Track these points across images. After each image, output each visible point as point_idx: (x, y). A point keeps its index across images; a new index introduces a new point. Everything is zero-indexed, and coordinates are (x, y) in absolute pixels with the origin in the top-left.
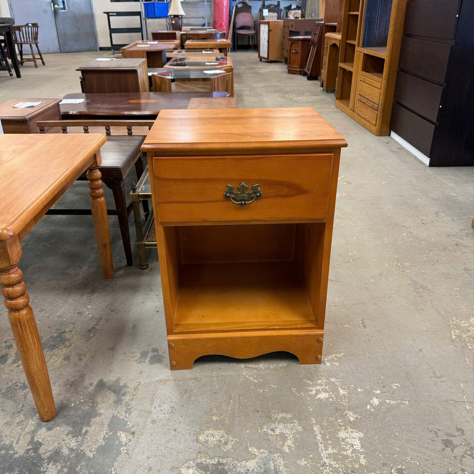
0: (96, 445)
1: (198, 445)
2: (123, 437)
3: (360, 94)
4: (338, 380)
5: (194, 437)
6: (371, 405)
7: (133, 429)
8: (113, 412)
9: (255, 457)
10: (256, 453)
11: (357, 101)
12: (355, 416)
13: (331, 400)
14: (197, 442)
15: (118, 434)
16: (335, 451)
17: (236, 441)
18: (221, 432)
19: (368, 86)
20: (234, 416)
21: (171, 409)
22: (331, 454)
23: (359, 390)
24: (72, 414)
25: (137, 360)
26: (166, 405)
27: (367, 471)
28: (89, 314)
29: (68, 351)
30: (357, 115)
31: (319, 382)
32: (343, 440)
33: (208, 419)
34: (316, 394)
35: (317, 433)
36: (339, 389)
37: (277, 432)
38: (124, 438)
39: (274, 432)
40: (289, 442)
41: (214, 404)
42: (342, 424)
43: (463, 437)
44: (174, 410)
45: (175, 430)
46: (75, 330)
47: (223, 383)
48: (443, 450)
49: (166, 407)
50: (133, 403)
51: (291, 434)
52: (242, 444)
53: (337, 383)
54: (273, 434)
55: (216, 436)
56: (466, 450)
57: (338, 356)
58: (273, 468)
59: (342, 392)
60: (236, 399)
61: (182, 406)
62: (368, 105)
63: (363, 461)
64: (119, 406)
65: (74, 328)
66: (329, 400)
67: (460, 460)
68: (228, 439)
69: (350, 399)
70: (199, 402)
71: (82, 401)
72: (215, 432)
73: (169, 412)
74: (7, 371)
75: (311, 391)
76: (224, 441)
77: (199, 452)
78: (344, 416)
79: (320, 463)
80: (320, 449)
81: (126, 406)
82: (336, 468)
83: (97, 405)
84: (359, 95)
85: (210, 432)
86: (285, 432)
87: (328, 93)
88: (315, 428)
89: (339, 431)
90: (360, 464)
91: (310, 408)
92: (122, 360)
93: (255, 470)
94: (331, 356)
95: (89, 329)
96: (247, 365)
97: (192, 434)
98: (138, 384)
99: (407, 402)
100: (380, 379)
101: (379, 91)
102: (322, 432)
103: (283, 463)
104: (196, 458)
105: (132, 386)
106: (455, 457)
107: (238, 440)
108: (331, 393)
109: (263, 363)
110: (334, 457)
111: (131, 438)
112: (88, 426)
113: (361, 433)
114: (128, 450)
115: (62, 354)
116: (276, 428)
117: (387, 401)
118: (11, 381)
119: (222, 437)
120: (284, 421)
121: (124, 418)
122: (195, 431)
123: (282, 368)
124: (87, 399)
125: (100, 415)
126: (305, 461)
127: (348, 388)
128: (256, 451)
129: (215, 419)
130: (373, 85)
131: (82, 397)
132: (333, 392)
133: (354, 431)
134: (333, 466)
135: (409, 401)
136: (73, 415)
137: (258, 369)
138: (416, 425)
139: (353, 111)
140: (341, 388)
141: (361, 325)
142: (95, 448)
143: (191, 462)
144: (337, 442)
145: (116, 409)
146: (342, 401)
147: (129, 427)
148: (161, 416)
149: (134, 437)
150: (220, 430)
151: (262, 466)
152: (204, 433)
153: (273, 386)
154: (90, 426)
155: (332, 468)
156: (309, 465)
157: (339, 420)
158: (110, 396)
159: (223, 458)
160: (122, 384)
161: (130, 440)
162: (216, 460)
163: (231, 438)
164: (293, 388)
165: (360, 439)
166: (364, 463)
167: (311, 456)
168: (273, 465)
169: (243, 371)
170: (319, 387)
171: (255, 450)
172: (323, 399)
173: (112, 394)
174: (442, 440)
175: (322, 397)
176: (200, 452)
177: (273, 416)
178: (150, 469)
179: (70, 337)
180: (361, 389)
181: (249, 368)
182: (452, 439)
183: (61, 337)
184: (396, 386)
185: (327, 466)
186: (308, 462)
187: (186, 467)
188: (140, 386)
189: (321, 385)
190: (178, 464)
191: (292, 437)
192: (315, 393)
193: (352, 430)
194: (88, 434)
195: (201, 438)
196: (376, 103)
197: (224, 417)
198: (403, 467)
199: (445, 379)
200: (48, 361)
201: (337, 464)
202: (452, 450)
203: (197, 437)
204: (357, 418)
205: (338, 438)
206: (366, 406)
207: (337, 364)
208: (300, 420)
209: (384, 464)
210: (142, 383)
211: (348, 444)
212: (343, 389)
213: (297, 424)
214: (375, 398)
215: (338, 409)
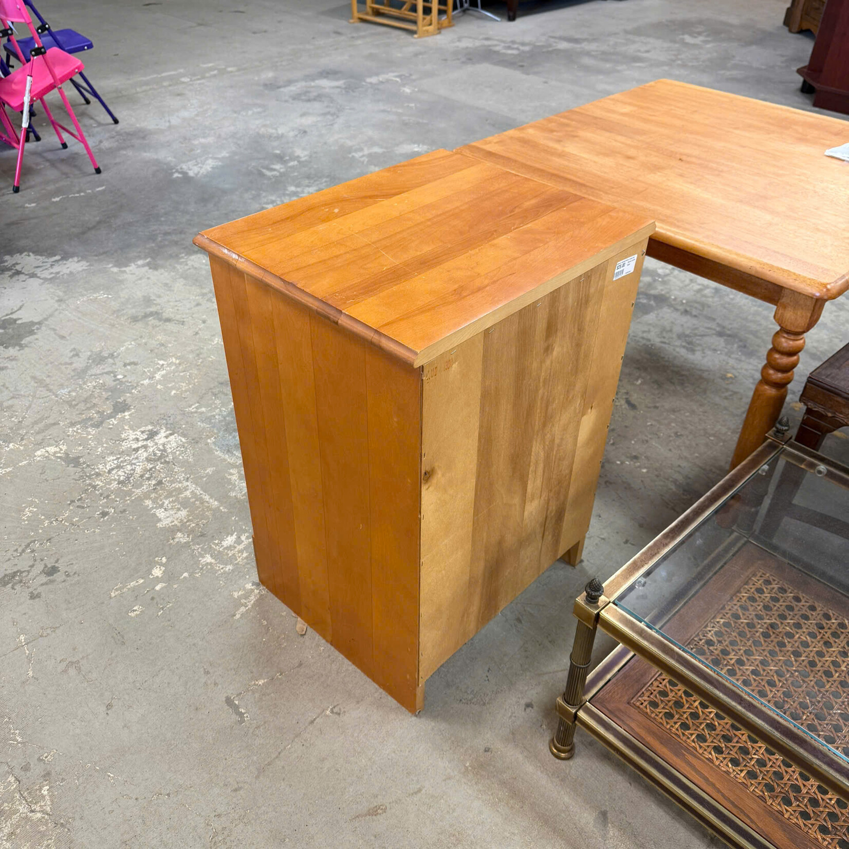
4: (222, 571)
6: (161, 564)
12: (176, 540)
13: (216, 542)
22: (185, 491)
23: (185, 575)
31: (245, 555)
32: (179, 509)
35: (211, 500)
36: (213, 561)
40: (235, 477)
42: (188, 524)
43: (30, 590)
48: (57, 561)
51: (238, 485)
53: (221, 567)
56: (28, 575)
57: (243, 609)
59: (208, 559)
66: (219, 541)
67: (35, 561)
69: (193, 556)
75: (247, 538)
78: (190, 533)
79: (192, 478)
80: (199, 488)
82: (174, 483)
88: (216, 503)
89: (188, 515)
90: (151, 498)
91: (235, 519)
94: (252, 602)
99: (113, 595)
100: (162, 608)
102: (207, 504)
103: (228, 460)
106: (42, 561)
108: (221, 549)
110: (181, 491)
113: (161, 526)
117: (141, 581)
126: (208, 472)
127: (202, 569)
132: (219, 551)
133: (171, 525)
135: (111, 598)
140: (212, 563)
141: (237, 702)
144: (185, 504)
146: (202, 548)
155: (177, 481)
156: (202, 471)
157: (194, 525)
165: (160, 520)
166: (147, 501)
167: (205, 479)
168: (237, 453)
170: (241, 547)
172: (227, 537)
174: (59, 571)
180: (185, 577)
182: (46, 578)
184: (136, 610)
185: (184, 480)
186: (204, 473)
189: (241, 551)
191: (235, 482)
192: (241, 537)
193: (173, 524)
198: (102, 519)
201: (174, 487)
202: (46, 567)
204: (173, 539)
205: (185, 508)
206: (168, 559)
207: (236, 595)
208: (238, 501)
211: (172, 509)
212: (207, 563)
213: (239, 496)
214: (160, 576)
215: (201, 536)
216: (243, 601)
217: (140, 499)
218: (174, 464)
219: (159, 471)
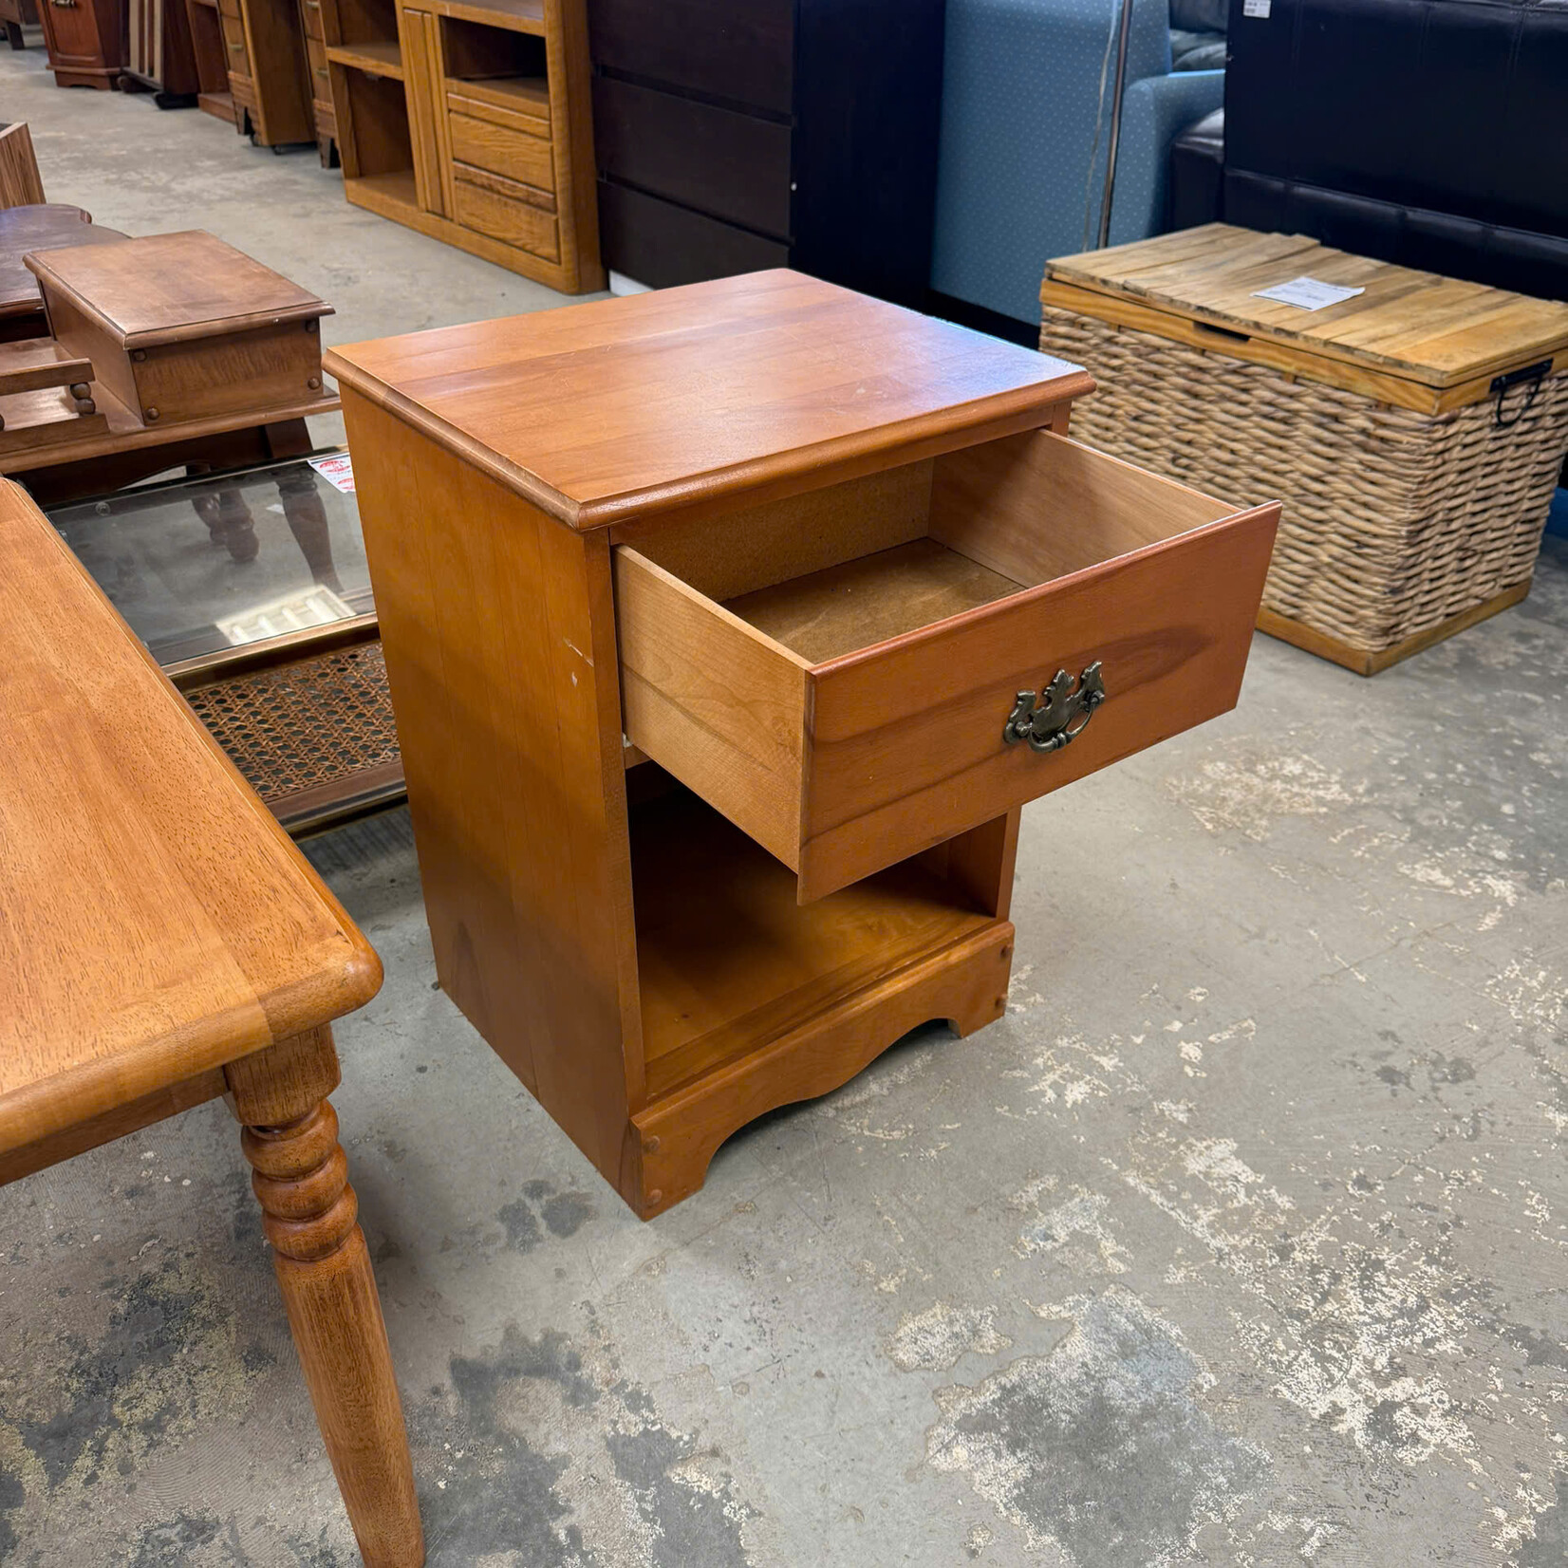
0: (640, 1549)
1: (916, 1377)
2: (697, 1478)
3: (461, 156)
4: (1074, 1039)
5: (885, 1363)
6: (1191, 1064)
7: (705, 1441)
8: (596, 1428)
9: (1070, 1326)
10: (1065, 1314)
11: (453, 183)
12: (1182, 1107)
13: (1101, 1094)
14: (905, 1371)
15: (676, 1480)
16: (1215, 1211)
17: (992, 1312)
18: (937, 1309)
19: (491, 128)
20: (931, 1252)
21: (753, 1327)
22: (1212, 1222)
23: (1138, 1040)
24: (468, 1511)
25: (509, 1246)
26: (728, 1324)
27: (1308, 1218)
28: (177, 1182)
29: (233, 1335)
30: (461, 228)
31: (1040, 1061)
32: (1207, 1175)
33: (873, 1297)
34: (1059, 1096)
35: (1144, 1189)
36: (1096, 1058)
37: (1062, 1235)
38: (705, 1479)
39: (1056, 1240)
40: (1109, 1246)
41: (850, 1249)
42: (1174, 1140)
43: (1403, 1047)
44: (764, 1324)
45: (819, 1375)
46: (182, 1255)
47: (823, 1182)
48: (1394, 1094)
49: (733, 1328)
50: (629, 1372)
51: (1094, 1222)
52: (1013, 1312)
53: (1077, 1046)
54: (1057, 1245)
55: (937, 1329)
56: (1430, 1073)
57: (1022, 977)
58: (1131, 1328)
59: (1108, 1063)
60: (895, 1208)
61: (773, 1301)
62: (509, 193)
63: (1284, 1202)
64: (596, 1404)
65: (170, 1249)
66: (1097, 1096)
67: (1437, 1098)
68: (968, 1318)
69: (1137, 1071)
70: (811, 1266)
71: (459, 1455)
72: (925, 1320)
73: (756, 1337)
74: (62, 1518)
75: (1043, 1093)
76: (964, 1329)
77: (933, 1392)
78: (1161, 1120)
79: (1210, 1256)
80: (1183, 1224)
81: (615, 1391)
82: (1248, 1247)
83: (522, 1441)
84: (455, 159)
85: (911, 1325)
86: (1078, 1228)
87: (277, 153)
88: (1131, 1181)
89: (1183, 1160)
90: (1283, 1212)
91: (1079, 1138)
92: (461, 1268)
93: (1099, 1354)
94: (1008, 985)
95: (232, 1228)
96: (839, 1104)
97: (871, 1359)
98: (585, 1311)
99: (1250, 1022)
100: (1155, 993)
101: (547, 145)
102: (1151, 1180)
103: (1139, 1302)
104: (940, 1412)
105: (573, 1326)
106: (1424, 1098)
107: (995, 1308)
108: (1088, 1077)
109: (871, 1078)
110: (1222, 1224)
111: (724, 1470)
112: (560, 1514)
113: (1228, 1141)
114: (748, 1505)
115: (220, 1352)
116: (1050, 1227)
117: (1212, 1038)
118: (123, 1538)
119: (951, 1322)
120: (1049, 1201)
121: (645, 1428)
122: (874, 1347)
123: (926, 1069)
124: (471, 1441)
125: (564, 1461)
126: (1178, 1269)
127: (1112, 1046)
128: (1058, 1309)
129: (892, 1288)
130: (515, 125)
131: (447, 1446)
132: (1090, 1074)
133: (1209, 1142)
134: (1241, 1247)
135: (1252, 1018)
136: (477, 1513)
137: (875, 1100)
138: (1307, 1065)
139: (443, 216)
140: (1096, 1054)
142: (646, 1558)
143: (940, 1430)
144: (1201, 1188)
145: (595, 1417)
146: (1125, 1085)
147: (686, 1443)
148: (747, 1360)
149: (728, 1461)
150: (930, 1308)
151: (1105, 1336)
152: (899, 1340)
153: (948, 1127)
154: (566, 1510)
155: (1242, 1252)
156: (1194, 1274)
157: (1160, 1135)
158: (538, 1392)
159: (1002, 1372)
160: (537, 1338)
161: (727, 1476)
162: (993, 1387)
163: (976, 1314)
164: (997, 1108)
165: (1237, 1155)
166: (1288, 1205)
167: (1179, 1251)
168: (1124, 1320)
169: (842, 1126)
170: (1051, 1077)
171: (1055, 1309)
172: (1083, 1101)
173: (537, 1381)
174: (1377, 1074)
175: (1080, 1098)
176: (936, 1393)
177: (1016, 1201)
178: (857, 1513)
179: (188, 1283)
180: (1138, 1036)
181: (848, 1108)
182: (1390, 1062)
183: (153, 1304)
184: (1199, 994)
185: (1229, 1254)
186: (1186, 1267)
187: (939, 1451)
188: (600, 1314)
189: (1049, 1068)
190: (911, 1454)
191: (1104, 1229)
192: (1055, 1096)
193: (1205, 1143)
194: (584, 1533)
195: (906, 1354)
196: (544, 186)
197: (910, 1270)
198: (1362, 1172)
199: (1271, 935)
201: (1243, 1237)
202: (1408, 1085)
203: (891, 1358)
204: (1190, 1110)
205: (1194, 1177)
206: (1183, 1072)
207: (1039, 998)
208: (1082, 1179)
209: (1326, 1185)
210: (595, 1302)
211: (1224, 1180)
212: (1105, 1055)
213: (1085, 1193)
214: (1183, 1044)
215: (1136, 1109)
216: (1024, 987)
217: (1304, 1213)
218: (1274, 1306)
219: (1299, 1287)
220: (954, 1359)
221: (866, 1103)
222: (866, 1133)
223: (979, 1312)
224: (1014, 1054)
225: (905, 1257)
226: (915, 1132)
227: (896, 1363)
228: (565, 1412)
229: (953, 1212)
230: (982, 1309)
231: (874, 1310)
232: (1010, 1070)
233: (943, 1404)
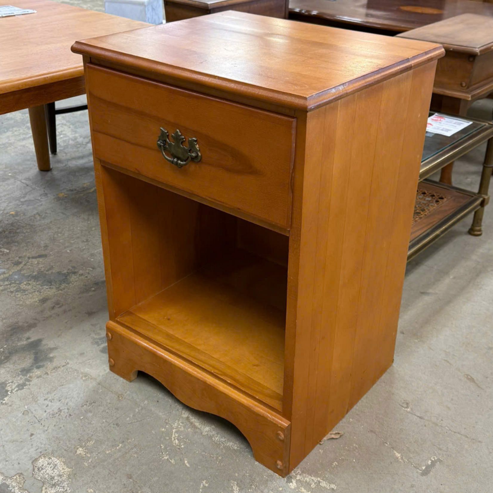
1: (29, 466)
5: (37, 455)
8: (10, 378)
14: (32, 463)
17: (66, 490)
18: (67, 470)
20: (101, 463)
21: (57, 411)
25: (95, 339)
26: (58, 404)
29: (53, 294)
33: (73, 447)
41: (100, 435)
44: (58, 414)
45: (32, 435)
46: (86, 276)
47: (139, 420)
49: (56, 405)
50: (35, 381)
55: (56, 471)
60: (127, 447)
61: (70, 415)
64: (21, 376)
65: (89, 273)
68: (62, 482)
70: (89, 423)
72: (60, 466)
73: (51, 413)
76: (56, 480)
77: (21, 474)
81: (26, 380)
83: (6, 362)
85: (58, 461)
92: (84, 331)
94: (313, 478)
96: (191, 417)
97: (40, 450)
98: (64, 364)
104: (10, 477)
105: (57, 363)
109: (213, 426)
115: (46, 293)
119: (60, 476)
121: (9, 390)
122: (46, 450)
123: (228, 448)
124: (7, 351)
129: (79, 452)
131: (5, 346)
137: (197, 430)
141: (424, 467)
143: (2, 478)
145: (15, 377)
147: (2, 402)
148: (39, 412)
150: (68, 467)
152: (50, 458)
153: (186, 462)
158: (27, 361)
160: (51, 356)
163: (65, 484)
164: (205, 481)
169: (177, 421)
173: (32, 360)
179: (74, 280)
181: (189, 422)
183: (66, 277)
188: (62, 368)
195: (42, 462)
197: (90, 457)
200: (28, 294)
203: (40, 457)
210: (69, 366)
220: (39, 478)
221: (195, 427)
222: (174, 431)
223: (66, 486)
224: (251, 485)
225: (97, 455)
226: (179, 449)
227: (37, 459)
228: (18, 369)
229: (127, 470)
230: (68, 486)
231: (65, 448)
232: (237, 485)
233: (15, 477)
